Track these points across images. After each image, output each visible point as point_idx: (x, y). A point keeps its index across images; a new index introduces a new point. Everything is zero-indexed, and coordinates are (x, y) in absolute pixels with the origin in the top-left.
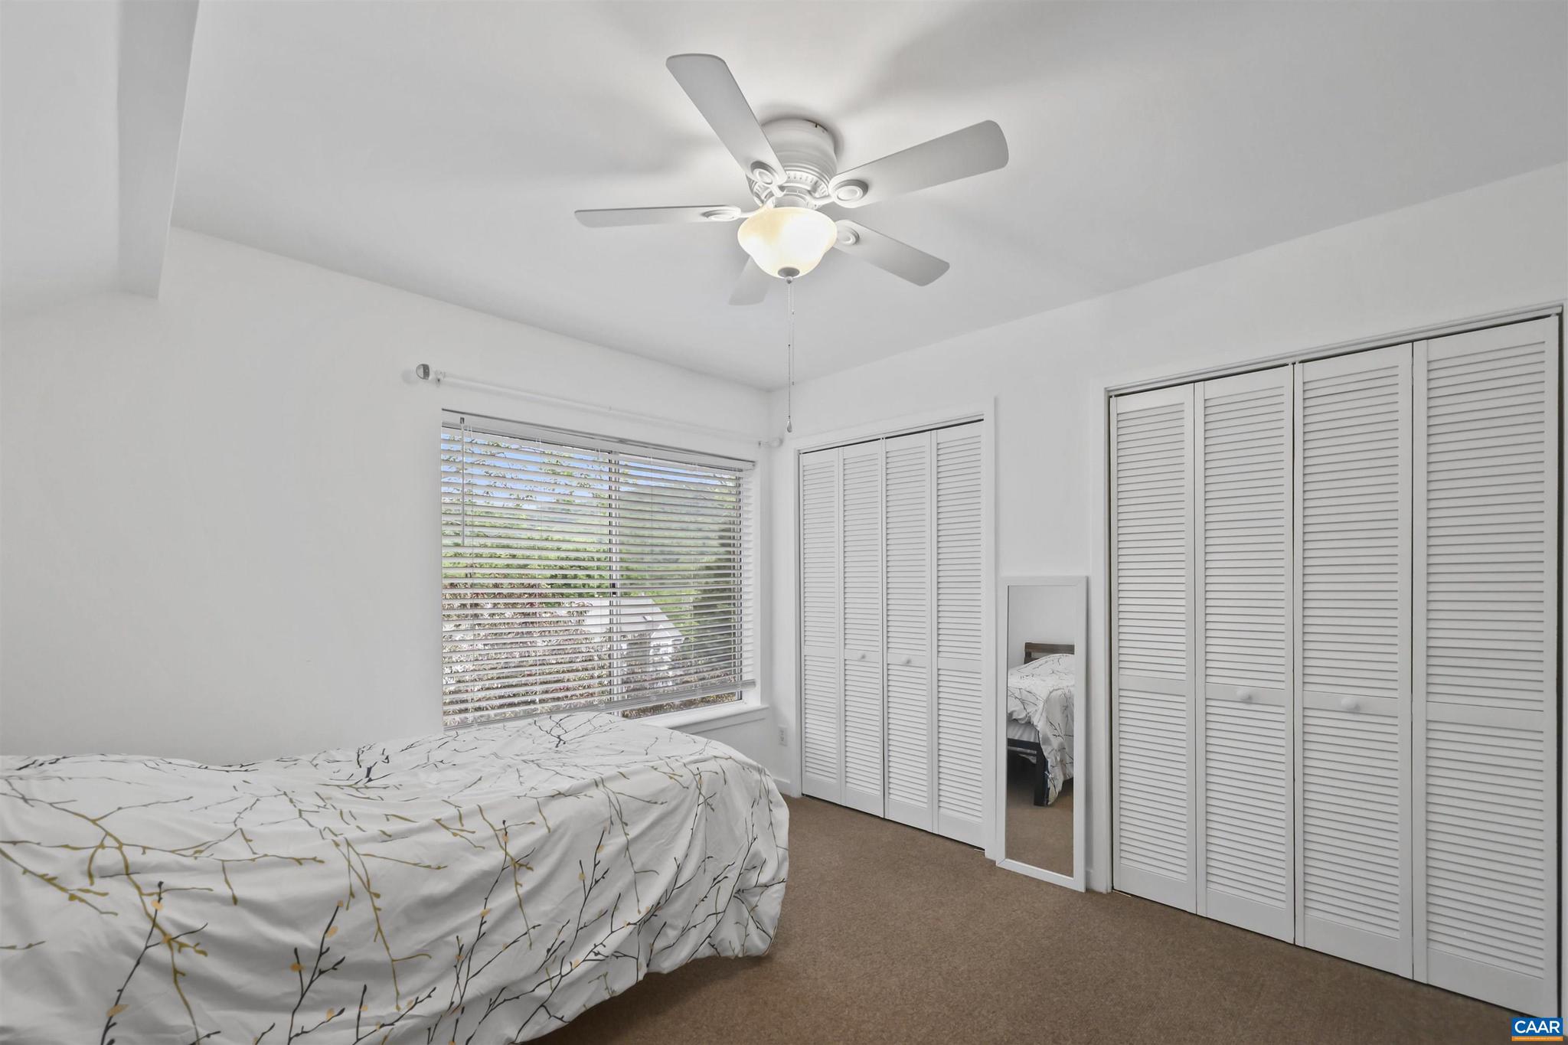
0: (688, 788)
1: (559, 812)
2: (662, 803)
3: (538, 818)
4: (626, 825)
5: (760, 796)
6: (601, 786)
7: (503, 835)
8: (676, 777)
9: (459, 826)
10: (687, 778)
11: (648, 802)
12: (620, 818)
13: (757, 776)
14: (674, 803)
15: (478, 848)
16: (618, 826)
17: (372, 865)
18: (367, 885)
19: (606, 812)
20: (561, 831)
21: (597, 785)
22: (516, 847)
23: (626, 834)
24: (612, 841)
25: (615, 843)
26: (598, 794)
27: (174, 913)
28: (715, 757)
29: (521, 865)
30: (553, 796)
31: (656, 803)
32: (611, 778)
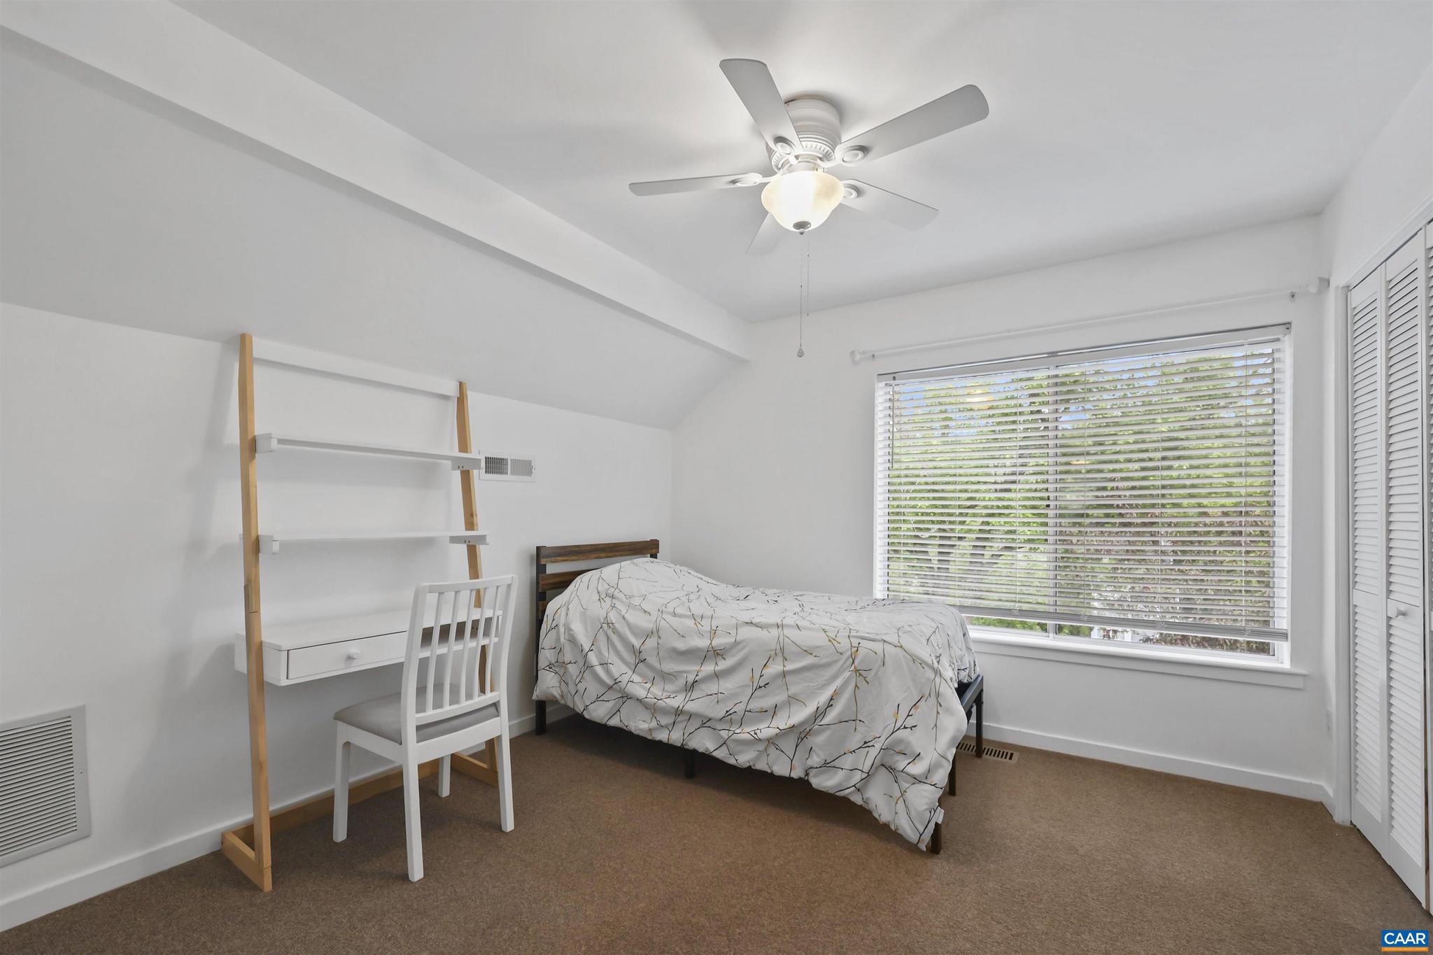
0: (841, 654)
1: (746, 633)
2: (816, 656)
3: (733, 632)
4: (786, 660)
5: (930, 694)
6: (780, 629)
7: (713, 633)
8: (834, 642)
9: (699, 621)
10: (844, 644)
11: (805, 651)
12: (781, 652)
13: (931, 675)
14: (825, 661)
15: (701, 634)
16: (780, 659)
17: (663, 623)
18: (658, 631)
19: (773, 645)
20: (744, 644)
21: (778, 627)
22: (718, 642)
23: (784, 666)
24: (775, 666)
25: (775, 668)
26: (775, 632)
27: (613, 617)
28: (884, 641)
29: (718, 654)
30: (747, 623)
31: (811, 654)
32: (788, 626)
